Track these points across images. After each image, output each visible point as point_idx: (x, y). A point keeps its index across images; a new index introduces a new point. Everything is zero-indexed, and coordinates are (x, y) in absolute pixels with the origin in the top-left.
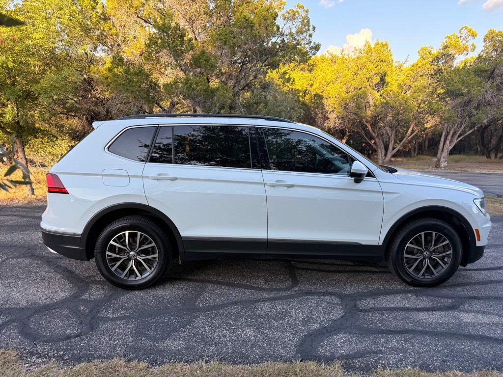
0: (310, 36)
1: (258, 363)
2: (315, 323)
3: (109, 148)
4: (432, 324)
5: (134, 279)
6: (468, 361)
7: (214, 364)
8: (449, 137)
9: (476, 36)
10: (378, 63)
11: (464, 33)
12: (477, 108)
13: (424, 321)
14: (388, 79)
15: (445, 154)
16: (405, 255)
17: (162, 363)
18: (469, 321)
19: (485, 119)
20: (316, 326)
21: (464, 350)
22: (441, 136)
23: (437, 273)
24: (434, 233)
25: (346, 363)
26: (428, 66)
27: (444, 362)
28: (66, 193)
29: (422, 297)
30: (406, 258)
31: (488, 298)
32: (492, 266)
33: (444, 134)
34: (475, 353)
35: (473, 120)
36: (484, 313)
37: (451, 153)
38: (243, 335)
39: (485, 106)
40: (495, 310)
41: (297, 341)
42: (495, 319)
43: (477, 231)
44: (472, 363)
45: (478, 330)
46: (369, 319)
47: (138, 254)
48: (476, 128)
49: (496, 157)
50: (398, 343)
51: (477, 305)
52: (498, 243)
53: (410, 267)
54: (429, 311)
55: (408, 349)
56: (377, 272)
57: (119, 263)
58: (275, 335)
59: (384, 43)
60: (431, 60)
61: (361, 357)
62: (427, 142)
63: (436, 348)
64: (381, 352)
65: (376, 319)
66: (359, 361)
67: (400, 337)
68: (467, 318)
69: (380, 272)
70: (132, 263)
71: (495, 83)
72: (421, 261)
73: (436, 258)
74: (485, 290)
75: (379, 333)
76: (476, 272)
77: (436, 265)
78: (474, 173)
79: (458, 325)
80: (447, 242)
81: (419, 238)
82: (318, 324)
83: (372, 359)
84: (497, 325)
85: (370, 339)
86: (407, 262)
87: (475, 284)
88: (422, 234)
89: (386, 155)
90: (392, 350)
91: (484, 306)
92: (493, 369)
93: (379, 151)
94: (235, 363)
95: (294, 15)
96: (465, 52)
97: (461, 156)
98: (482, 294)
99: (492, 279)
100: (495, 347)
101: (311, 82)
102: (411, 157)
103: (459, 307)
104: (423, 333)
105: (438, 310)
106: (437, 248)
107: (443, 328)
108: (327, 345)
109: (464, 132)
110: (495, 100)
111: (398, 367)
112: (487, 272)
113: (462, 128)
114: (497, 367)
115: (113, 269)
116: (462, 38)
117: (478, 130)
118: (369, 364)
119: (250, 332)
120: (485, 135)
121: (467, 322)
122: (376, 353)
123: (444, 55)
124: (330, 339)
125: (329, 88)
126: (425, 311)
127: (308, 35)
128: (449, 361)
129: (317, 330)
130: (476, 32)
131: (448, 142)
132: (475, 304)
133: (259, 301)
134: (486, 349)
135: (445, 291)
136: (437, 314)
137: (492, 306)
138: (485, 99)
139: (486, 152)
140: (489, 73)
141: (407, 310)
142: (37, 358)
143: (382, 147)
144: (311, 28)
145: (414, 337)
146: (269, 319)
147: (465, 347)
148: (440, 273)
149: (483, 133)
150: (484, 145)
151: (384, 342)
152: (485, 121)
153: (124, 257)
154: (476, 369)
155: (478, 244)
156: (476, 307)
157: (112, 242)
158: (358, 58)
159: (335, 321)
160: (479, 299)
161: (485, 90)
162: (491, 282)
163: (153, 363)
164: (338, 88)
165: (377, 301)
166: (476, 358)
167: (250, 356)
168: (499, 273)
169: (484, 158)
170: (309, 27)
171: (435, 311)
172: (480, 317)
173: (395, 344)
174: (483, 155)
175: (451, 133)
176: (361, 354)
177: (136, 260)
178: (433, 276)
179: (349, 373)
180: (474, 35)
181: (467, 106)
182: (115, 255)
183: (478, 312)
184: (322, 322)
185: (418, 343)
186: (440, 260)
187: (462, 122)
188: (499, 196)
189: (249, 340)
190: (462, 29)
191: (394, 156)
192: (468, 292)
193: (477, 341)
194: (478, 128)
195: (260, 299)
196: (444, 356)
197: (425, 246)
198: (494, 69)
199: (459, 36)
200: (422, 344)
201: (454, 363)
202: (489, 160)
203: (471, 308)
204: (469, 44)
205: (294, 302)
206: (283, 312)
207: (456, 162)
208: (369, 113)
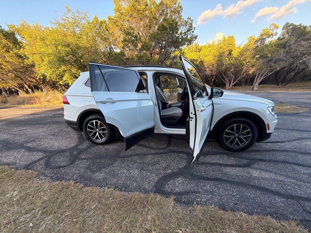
0: (193, 32)
1: (132, 192)
2: (169, 169)
3: (85, 84)
4: (233, 176)
5: (98, 140)
6: (251, 206)
7: (111, 189)
8: (260, 77)
9: (278, 28)
10: (228, 45)
11: (272, 27)
12: (275, 63)
13: (229, 173)
14: (233, 53)
15: (257, 84)
16: (224, 136)
17: (89, 186)
18: (256, 176)
19: (278, 67)
20: (170, 171)
21: (250, 197)
22: (255, 76)
23: (241, 145)
24: (242, 125)
25: (177, 198)
26: (252, 45)
27: (236, 204)
28: (69, 104)
29: (231, 157)
30: (225, 137)
31: (270, 161)
32: (274, 141)
33: (257, 75)
34: (257, 200)
35: (272, 68)
36: (266, 171)
37: (260, 84)
38: (132, 173)
39: (279, 61)
40: (273, 169)
41: (157, 180)
42: (273, 176)
43: (268, 125)
44: (254, 208)
45: (261, 183)
46: (199, 169)
47: (100, 130)
48: (273, 72)
49: (282, 85)
50: (210, 187)
51: (262, 165)
52: (279, 127)
53: (227, 142)
54: (233, 167)
55: (215, 192)
56: (210, 141)
57: (92, 133)
58: (147, 175)
59: (232, 36)
60: (253, 42)
61: (187, 194)
62: (249, 80)
63: (232, 193)
64: (199, 192)
65: (202, 170)
66: (185, 197)
67: (212, 183)
68: (255, 173)
69: (212, 141)
70: (97, 134)
71: (286, 50)
72: (233, 139)
73: (242, 138)
74: (268, 156)
75: (202, 179)
76: (264, 144)
77: (242, 141)
78: (270, 92)
79: (249, 178)
80: (249, 130)
81: (233, 127)
82: (171, 170)
83: (192, 196)
84: (274, 180)
85: (195, 182)
86: (225, 139)
87: (263, 151)
88: (235, 125)
89: (230, 85)
90: (206, 192)
91: (267, 166)
92: (268, 214)
93: (227, 84)
94: (121, 190)
95: (186, 23)
96: (271, 36)
97: (265, 85)
98: (266, 158)
99: (274, 148)
100: (271, 197)
101: (199, 56)
102: (241, 86)
103: (251, 165)
104: (227, 181)
105: (239, 167)
106: (243, 133)
107: (239, 179)
108: (171, 184)
109: (267, 74)
110: (285, 58)
111: (206, 205)
112: (271, 144)
113: (266, 72)
114: (270, 213)
115: (90, 136)
116: (270, 30)
117: (274, 73)
118: (190, 200)
119: (136, 172)
120: (277, 76)
121: (255, 177)
122: (196, 193)
123: (261, 39)
124: (174, 180)
125: (206, 58)
126: (231, 166)
127: (192, 32)
128: (239, 203)
129: (169, 174)
130: (279, 26)
131: (259, 79)
132: (261, 164)
133: (148, 154)
134: (264, 198)
135: (245, 155)
136: (237, 169)
137: (272, 166)
138: (280, 58)
139: (277, 83)
140: (283, 45)
141: (221, 165)
142: (43, 176)
143: (228, 82)
144: (193, 28)
145: (221, 184)
146: (148, 165)
147: (251, 195)
148: (243, 145)
149: (276, 74)
150: (276, 80)
151: (203, 185)
152: (278, 69)
153: (94, 131)
154: (256, 212)
155: (268, 132)
156: (262, 166)
157: (89, 125)
158: (219, 44)
159: (180, 169)
160: (265, 161)
161: (280, 54)
162: (273, 150)
163: (86, 185)
164: (210, 57)
165: (206, 159)
166: (257, 204)
167: (130, 187)
168: (278, 145)
169: (276, 85)
170: (192, 27)
171: (236, 167)
172: (263, 173)
173: (209, 187)
174: (275, 84)
175: (261, 75)
176: (187, 193)
177: (99, 133)
178: (239, 147)
179: (177, 205)
180: (277, 28)
181: (270, 62)
182: (90, 130)
183: (263, 170)
184: (173, 169)
185: (222, 189)
186: (244, 139)
187: (266, 69)
188: (281, 103)
189: (134, 177)
190: (271, 25)
191: (233, 86)
192: (258, 156)
193: (259, 191)
194: (275, 72)
195: (149, 153)
196: (236, 200)
197: (236, 131)
198: (286, 43)
199: (269, 29)
200: (224, 189)
201: (242, 206)
202: (278, 86)
203: (259, 167)
204: (274, 32)
205: (164, 156)
206: (157, 161)
207: (262, 87)
208: (223, 68)
